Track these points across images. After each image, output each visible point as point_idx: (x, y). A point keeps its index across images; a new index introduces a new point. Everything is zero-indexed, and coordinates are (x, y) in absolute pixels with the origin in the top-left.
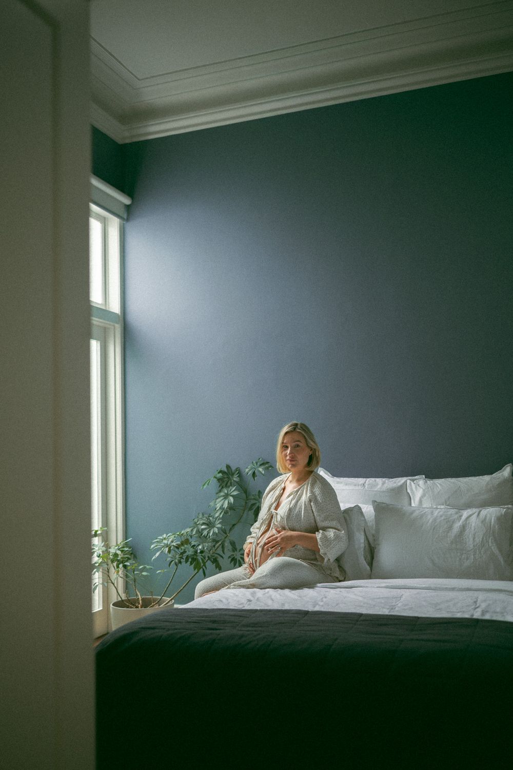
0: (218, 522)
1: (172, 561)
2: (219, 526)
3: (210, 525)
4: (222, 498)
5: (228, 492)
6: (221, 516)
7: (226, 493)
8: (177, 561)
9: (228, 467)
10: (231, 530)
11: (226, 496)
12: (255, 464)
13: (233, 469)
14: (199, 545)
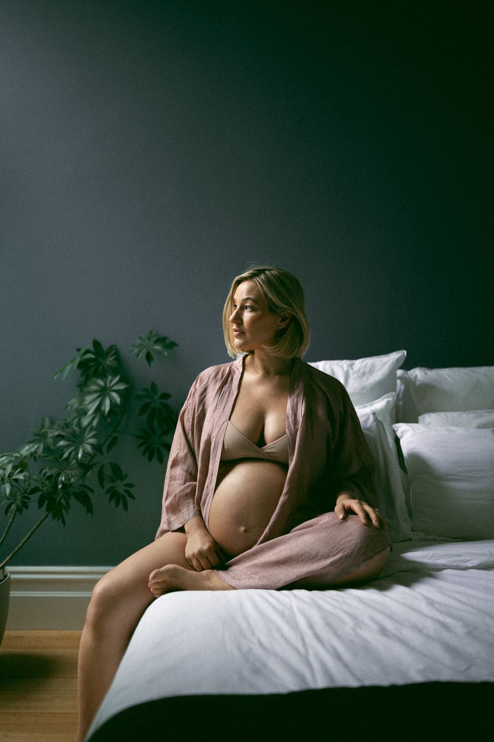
0: (91, 435)
1: (11, 504)
2: (92, 441)
3: (76, 439)
4: (95, 395)
5: (106, 384)
6: (95, 423)
7: (101, 387)
8: (19, 503)
9: (96, 344)
10: (110, 447)
11: (103, 392)
12: (147, 341)
13: (105, 346)
14: (58, 475)
